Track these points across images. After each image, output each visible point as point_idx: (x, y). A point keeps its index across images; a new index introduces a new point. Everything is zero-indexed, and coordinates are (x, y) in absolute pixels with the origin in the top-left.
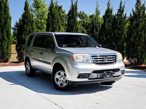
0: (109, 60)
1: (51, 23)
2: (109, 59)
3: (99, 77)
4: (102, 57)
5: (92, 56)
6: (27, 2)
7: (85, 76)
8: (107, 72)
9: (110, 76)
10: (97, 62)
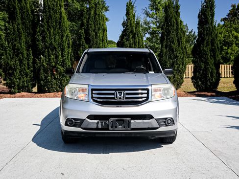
0: (127, 98)
1: (166, 34)
2: (127, 96)
3: (100, 126)
4: (114, 92)
5: (92, 90)
6: (131, 3)
7: (75, 122)
8: (117, 121)
9: (124, 127)
10: (102, 100)
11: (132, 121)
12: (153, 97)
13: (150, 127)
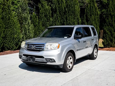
4: (32, 45)
8: (31, 57)
9: (33, 60)
10: (29, 49)
11: (36, 58)
12: (45, 49)
13: (43, 62)
